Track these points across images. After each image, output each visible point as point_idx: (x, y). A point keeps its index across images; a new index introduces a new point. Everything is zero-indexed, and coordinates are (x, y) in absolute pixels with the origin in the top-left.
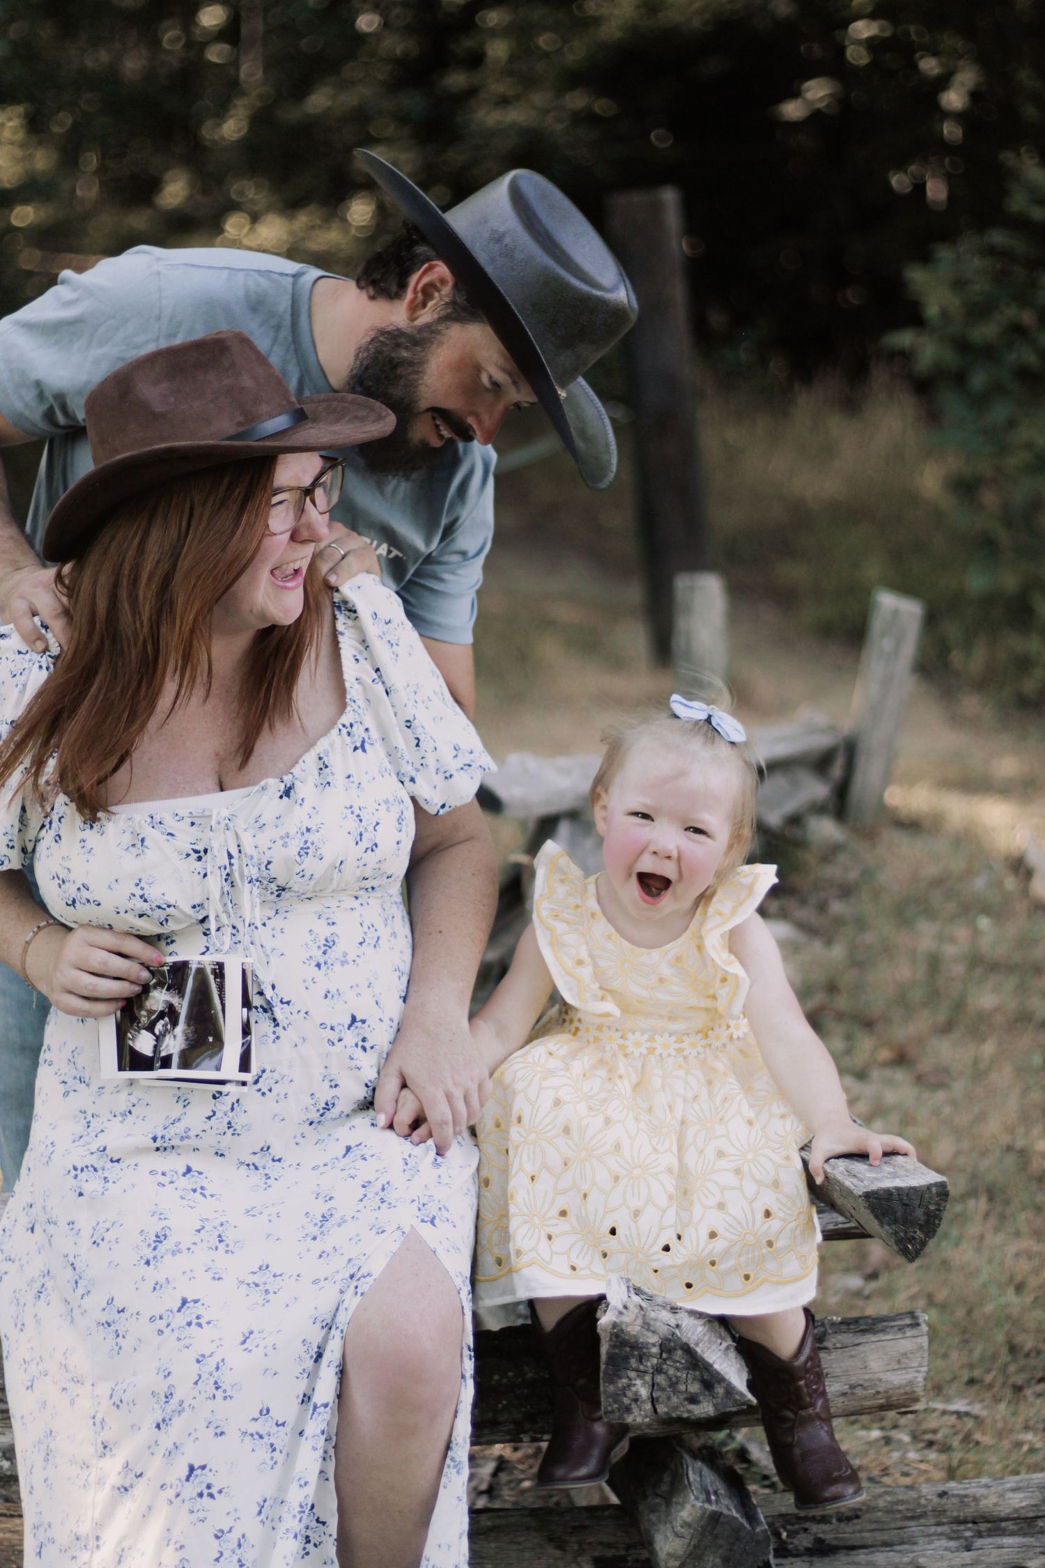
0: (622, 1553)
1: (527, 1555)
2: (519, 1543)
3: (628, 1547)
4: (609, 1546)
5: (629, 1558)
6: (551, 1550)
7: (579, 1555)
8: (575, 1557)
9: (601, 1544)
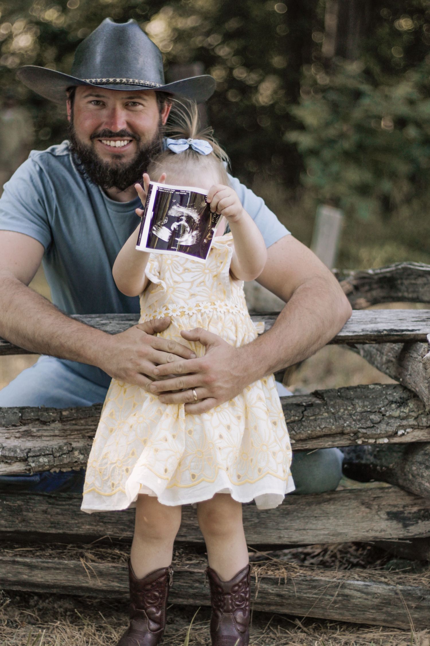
0: (402, 509)
1: (351, 512)
2: (346, 506)
3: (404, 507)
4: (395, 506)
5: (405, 512)
6: (363, 508)
7: (379, 511)
8: (377, 512)
9: (390, 505)
